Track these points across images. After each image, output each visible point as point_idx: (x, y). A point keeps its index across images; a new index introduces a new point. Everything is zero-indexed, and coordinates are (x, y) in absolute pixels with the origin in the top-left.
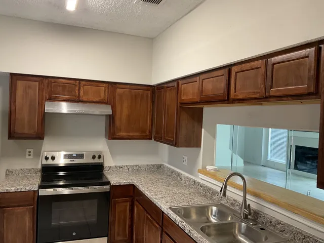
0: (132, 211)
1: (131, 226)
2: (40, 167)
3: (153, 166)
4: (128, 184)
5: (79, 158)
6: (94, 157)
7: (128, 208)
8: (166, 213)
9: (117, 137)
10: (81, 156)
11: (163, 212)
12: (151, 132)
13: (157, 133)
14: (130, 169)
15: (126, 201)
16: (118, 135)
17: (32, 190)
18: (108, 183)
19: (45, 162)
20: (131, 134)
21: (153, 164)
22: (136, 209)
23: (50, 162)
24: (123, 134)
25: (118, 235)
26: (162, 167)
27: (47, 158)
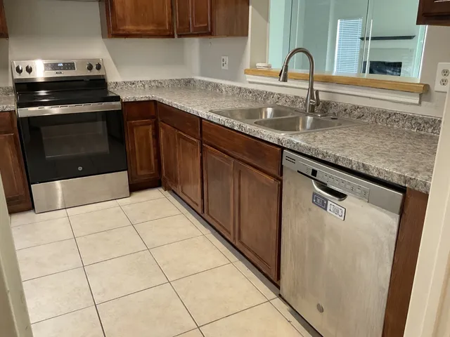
0: (156, 136)
1: (158, 156)
2: (11, 84)
3: (179, 80)
4: (147, 99)
5: (68, 69)
6: (90, 68)
7: (150, 133)
8: (206, 117)
9: (121, 32)
10: (70, 66)
11: (201, 118)
12: (171, 25)
13: (181, 23)
14: (146, 86)
15: (148, 124)
16: (124, 30)
17: (7, 109)
18: (117, 98)
19: (17, 76)
20: (142, 28)
21: (178, 78)
22: (162, 132)
23: (25, 75)
24: (129, 27)
25: (141, 168)
26: (192, 82)
27: (19, 71)
